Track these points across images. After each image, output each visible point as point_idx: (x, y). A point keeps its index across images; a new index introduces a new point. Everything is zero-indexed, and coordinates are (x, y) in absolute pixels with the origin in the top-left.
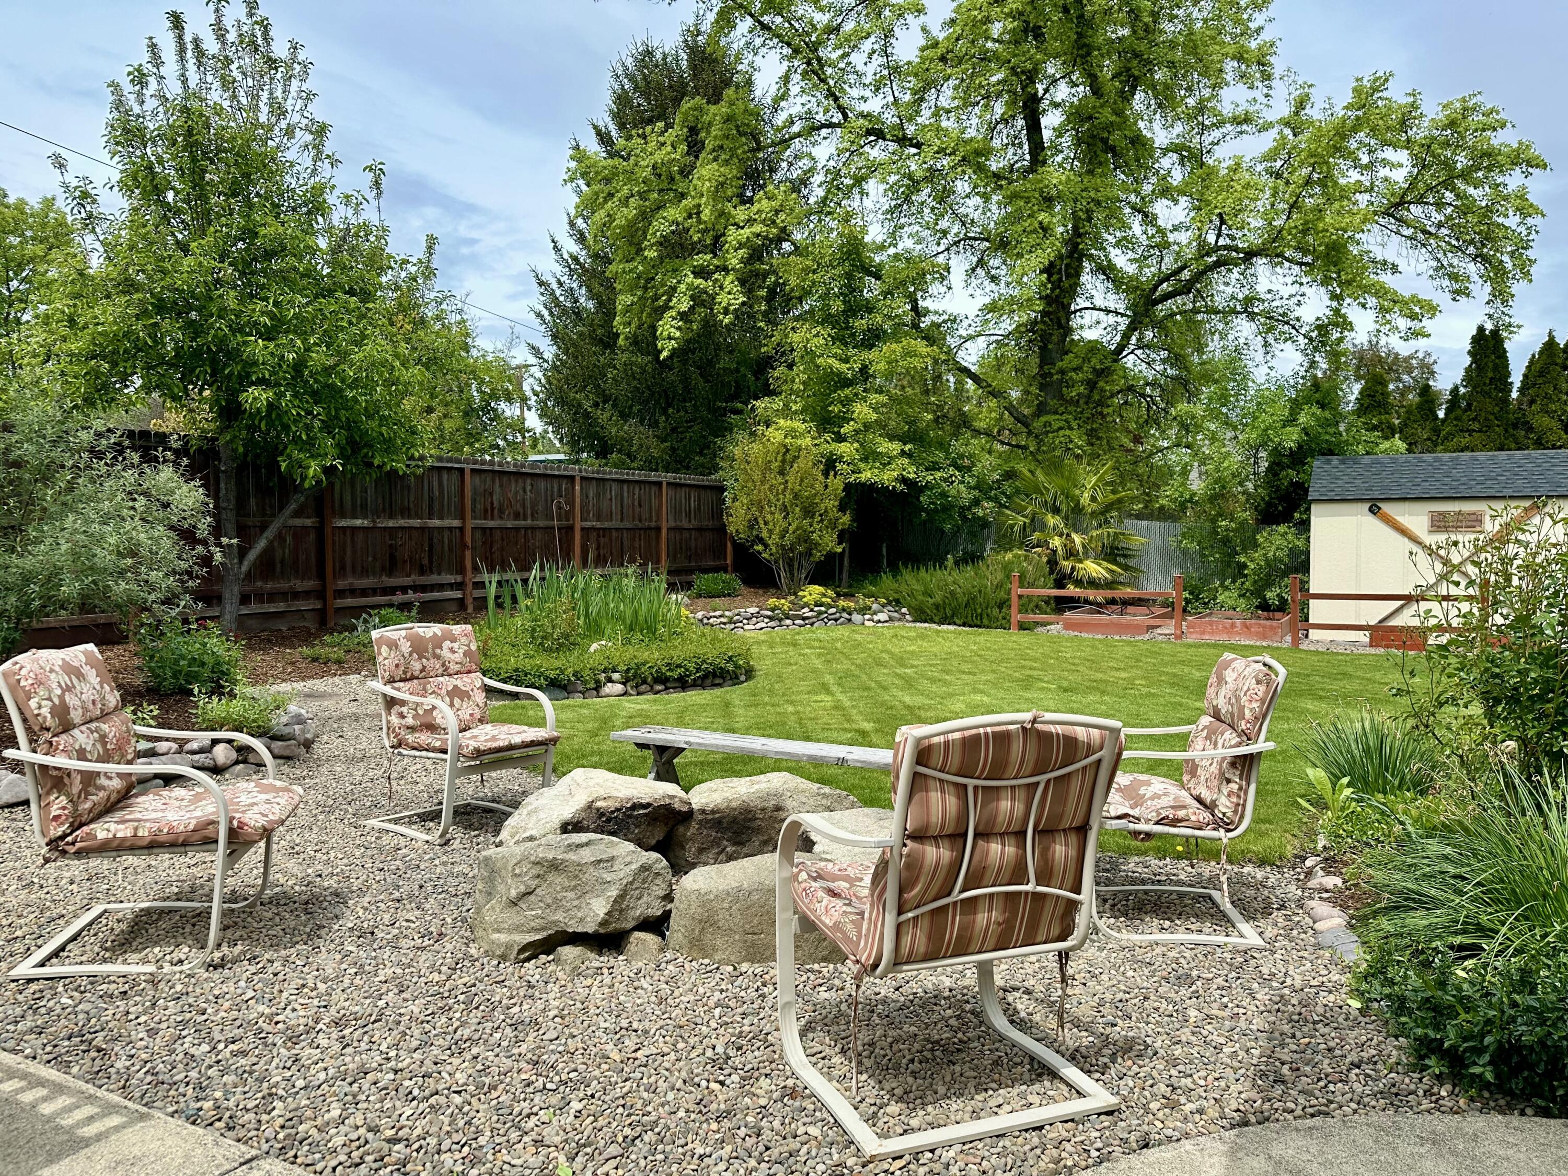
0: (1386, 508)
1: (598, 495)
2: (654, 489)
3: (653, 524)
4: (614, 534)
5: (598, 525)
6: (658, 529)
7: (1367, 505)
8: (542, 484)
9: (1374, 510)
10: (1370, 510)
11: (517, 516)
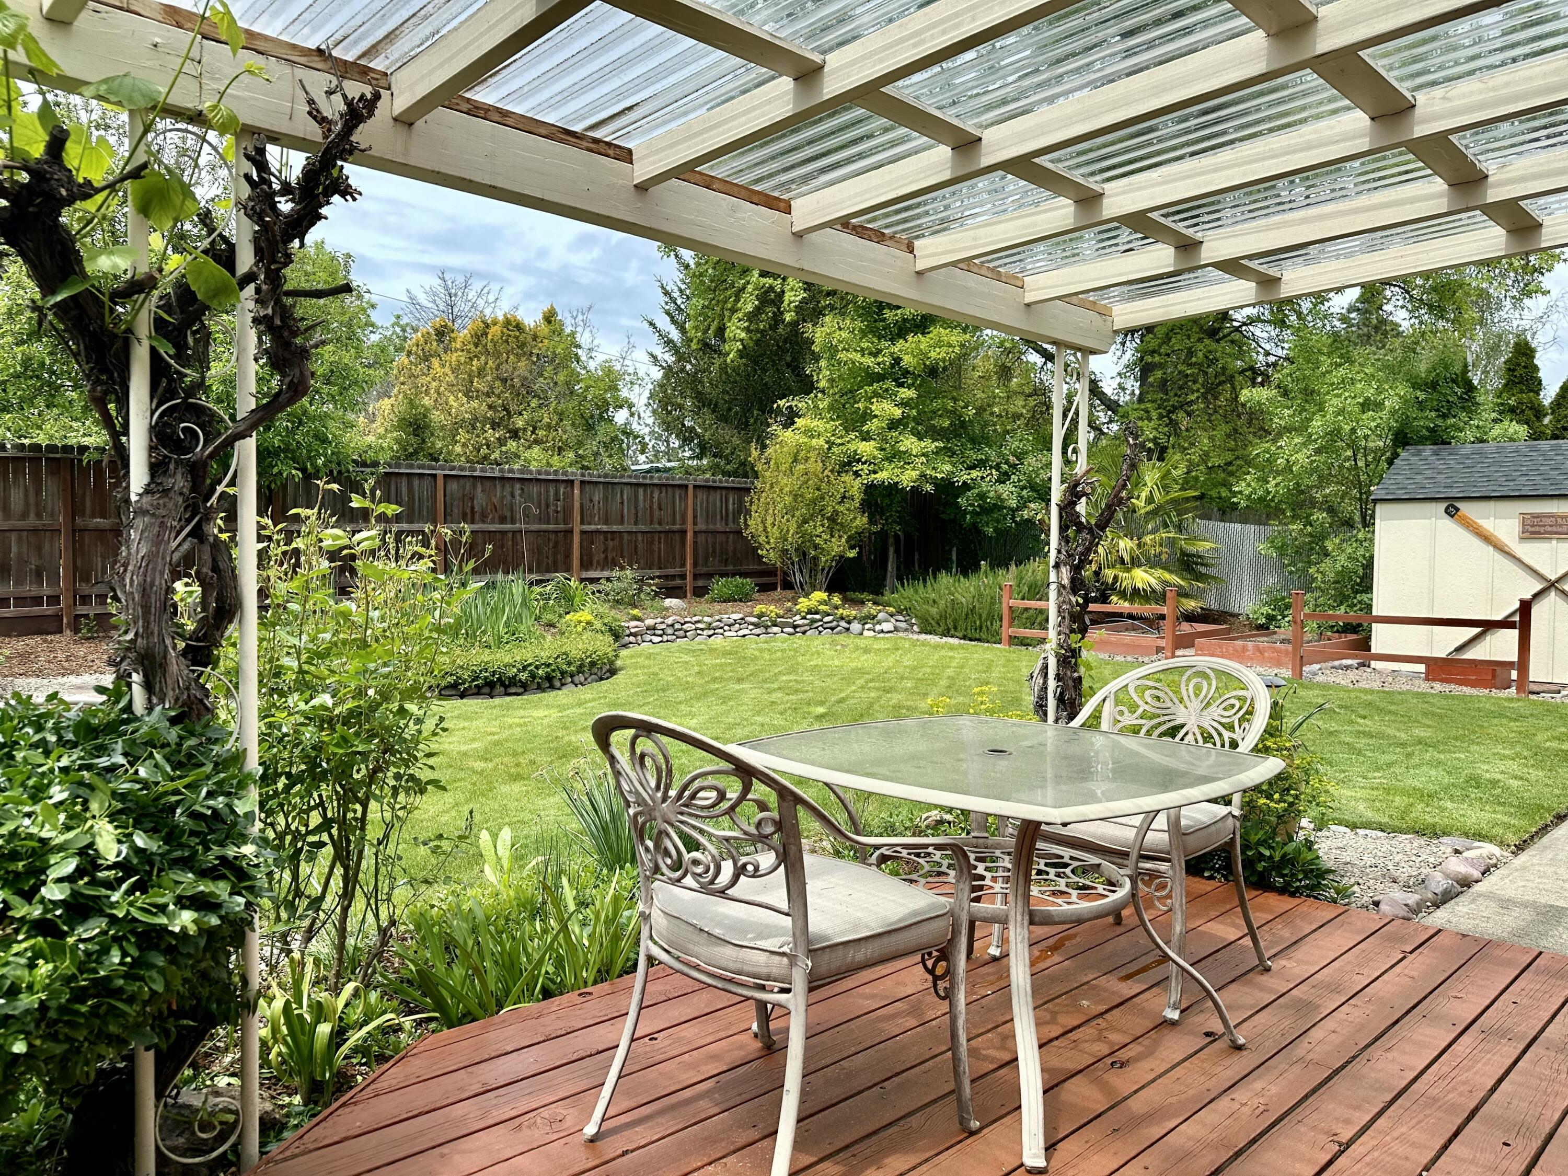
0: (1466, 508)
1: (606, 498)
2: (678, 492)
3: (677, 527)
4: (626, 536)
5: (605, 528)
6: (684, 532)
7: (1443, 506)
8: (535, 489)
9: (1452, 511)
10: (1447, 511)
11: (503, 520)
